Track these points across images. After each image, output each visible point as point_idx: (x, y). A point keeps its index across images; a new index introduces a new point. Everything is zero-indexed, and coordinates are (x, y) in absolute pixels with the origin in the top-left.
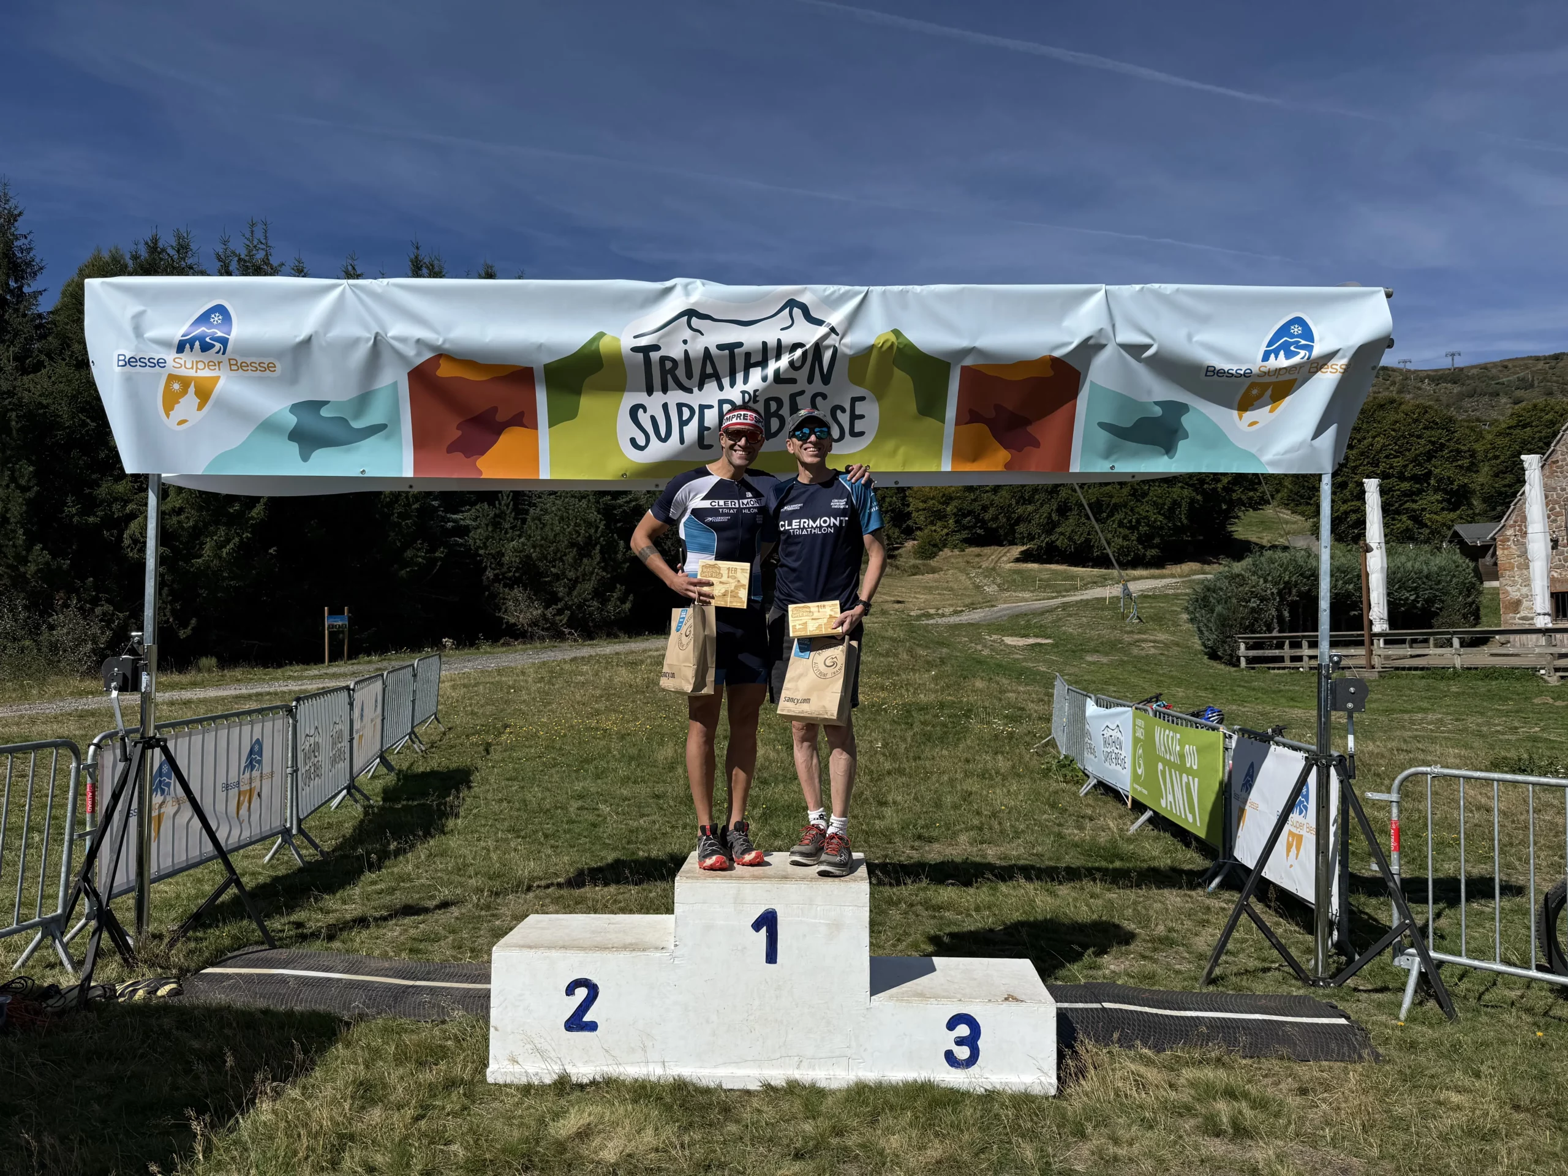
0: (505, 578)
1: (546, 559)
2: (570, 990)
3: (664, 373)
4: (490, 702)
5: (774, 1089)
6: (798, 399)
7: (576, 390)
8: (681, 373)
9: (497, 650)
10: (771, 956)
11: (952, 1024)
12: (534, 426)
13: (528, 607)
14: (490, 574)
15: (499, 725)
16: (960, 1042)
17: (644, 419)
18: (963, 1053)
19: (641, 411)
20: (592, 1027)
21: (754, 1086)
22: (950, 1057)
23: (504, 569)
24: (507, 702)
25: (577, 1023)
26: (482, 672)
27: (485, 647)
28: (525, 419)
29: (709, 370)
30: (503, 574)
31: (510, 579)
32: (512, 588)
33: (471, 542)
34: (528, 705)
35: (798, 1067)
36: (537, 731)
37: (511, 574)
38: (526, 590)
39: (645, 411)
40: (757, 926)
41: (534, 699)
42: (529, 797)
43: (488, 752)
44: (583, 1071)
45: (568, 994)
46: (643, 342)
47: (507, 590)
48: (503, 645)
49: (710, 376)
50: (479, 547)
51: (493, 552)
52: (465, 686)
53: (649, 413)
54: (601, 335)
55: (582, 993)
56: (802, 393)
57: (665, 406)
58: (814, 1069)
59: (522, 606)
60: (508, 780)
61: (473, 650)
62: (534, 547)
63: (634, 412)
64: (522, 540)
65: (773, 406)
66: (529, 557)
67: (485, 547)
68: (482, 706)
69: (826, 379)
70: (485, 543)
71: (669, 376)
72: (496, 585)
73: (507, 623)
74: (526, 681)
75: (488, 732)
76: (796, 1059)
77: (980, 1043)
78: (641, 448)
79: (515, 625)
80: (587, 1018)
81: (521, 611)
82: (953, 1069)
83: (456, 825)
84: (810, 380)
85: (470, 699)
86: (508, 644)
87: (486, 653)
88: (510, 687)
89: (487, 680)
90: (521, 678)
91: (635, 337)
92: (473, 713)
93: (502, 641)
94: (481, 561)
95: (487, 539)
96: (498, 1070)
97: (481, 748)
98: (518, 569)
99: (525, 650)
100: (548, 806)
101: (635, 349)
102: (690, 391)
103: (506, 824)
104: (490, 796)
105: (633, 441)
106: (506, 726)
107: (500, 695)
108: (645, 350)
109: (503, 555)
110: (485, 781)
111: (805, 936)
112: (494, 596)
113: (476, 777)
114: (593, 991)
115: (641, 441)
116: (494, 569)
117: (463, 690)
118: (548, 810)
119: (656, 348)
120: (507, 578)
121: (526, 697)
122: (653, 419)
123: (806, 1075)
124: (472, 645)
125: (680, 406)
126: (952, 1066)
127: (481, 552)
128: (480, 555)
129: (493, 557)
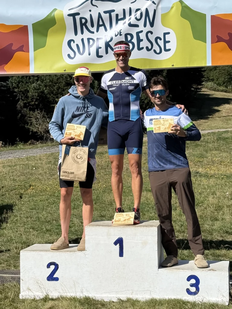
0: (30, 105)
1: (53, 93)
2: (48, 266)
3: (82, 25)
4: (23, 174)
5: (122, 301)
6: (140, 34)
7: (45, 35)
8: (89, 25)
9: (27, 147)
10: (121, 254)
11: (189, 279)
12: (28, 51)
13: (44, 122)
14: (21, 103)
15: (27, 185)
16: (192, 285)
17: (73, 45)
18: (193, 289)
19: (72, 42)
20: (57, 279)
21: (115, 300)
22: (188, 291)
23: (30, 100)
24: (31, 174)
25: (51, 278)
26: (19, 159)
27: (21, 146)
28: (24, 48)
29: (101, 23)
30: (29, 103)
31: (33, 105)
32: (34, 111)
33: (10, 85)
34: (42, 176)
35: (132, 294)
36: (47, 188)
37: (33, 103)
38: (41, 112)
39: (74, 42)
40: (116, 243)
41: (45, 173)
42: (40, 216)
43: (21, 197)
44: (54, 294)
45: (48, 268)
46: (72, 12)
47: (31, 112)
48: (30, 144)
49: (101, 26)
50: (15, 87)
51: (23, 90)
52: (9, 166)
53: (76, 43)
54: (55, 10)
55: (53, 267)
56: (142, 31)
57: (82, 40)
58: (138, 295)
59: (40, 121)
60: (31, 209)
61: (13, 148)
62: (46, 86)
63: (69, 43)
64: (39, 82)
65: (129, 38)
66: (43, 92)
67: (18, 87)
68: (19, 176)
69: (152, 25)
70: (18, 85)
71: (84, 27)
72: (25, 109)
73: (32, 131)
74: (42, 163)
75: (22, 189)
76: (131, 291)
77: (200, 286)
78: (72, 58)
79: (36, 132)
80: (55, 276)
81: (40, 124)
82: (190, 295)
83: (7, 226)
84: (145, 25)
85: (12, 172)
86: (33, 144)
87: (21, 149)
88: (33, 167)
89: (21, 163)
90: (39, 162)
91: (69, 10)
92: (14, 180)
93: (30, 142)
94: (16, 96)
95: (19, 82)
96: (23, 294)
97: (18, 196)
98: (37, 100)
99: (42, 147)
100: (49, 220)
101: (69, 15)
102: (93, 33)
103: (29, 226)
104: (22, 216)
105: (69, 55)
106: (30, 186)
107: (28, 171)
108: (74, 15)
109: (28, 92)
110: (20, 209)
111: (133, 247)
112: (23, 116)
113: (15, 208)
114: (57, 267)
115: (72, 55)
116: (23, 100)
117: (8, 168)
118: (49, 221)
119: (78, 14)
120: (31, 105)
121: (41, 172)
122: (77, 45)
123: (134, 297)
124: (13, 144)
125: (89, 39)
126: (189, 294)
127: (16, 90)
128: (16, 92)
129: (23, 93)
